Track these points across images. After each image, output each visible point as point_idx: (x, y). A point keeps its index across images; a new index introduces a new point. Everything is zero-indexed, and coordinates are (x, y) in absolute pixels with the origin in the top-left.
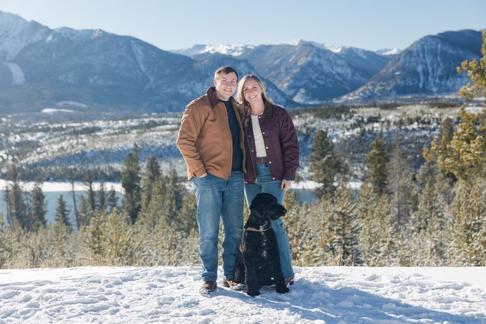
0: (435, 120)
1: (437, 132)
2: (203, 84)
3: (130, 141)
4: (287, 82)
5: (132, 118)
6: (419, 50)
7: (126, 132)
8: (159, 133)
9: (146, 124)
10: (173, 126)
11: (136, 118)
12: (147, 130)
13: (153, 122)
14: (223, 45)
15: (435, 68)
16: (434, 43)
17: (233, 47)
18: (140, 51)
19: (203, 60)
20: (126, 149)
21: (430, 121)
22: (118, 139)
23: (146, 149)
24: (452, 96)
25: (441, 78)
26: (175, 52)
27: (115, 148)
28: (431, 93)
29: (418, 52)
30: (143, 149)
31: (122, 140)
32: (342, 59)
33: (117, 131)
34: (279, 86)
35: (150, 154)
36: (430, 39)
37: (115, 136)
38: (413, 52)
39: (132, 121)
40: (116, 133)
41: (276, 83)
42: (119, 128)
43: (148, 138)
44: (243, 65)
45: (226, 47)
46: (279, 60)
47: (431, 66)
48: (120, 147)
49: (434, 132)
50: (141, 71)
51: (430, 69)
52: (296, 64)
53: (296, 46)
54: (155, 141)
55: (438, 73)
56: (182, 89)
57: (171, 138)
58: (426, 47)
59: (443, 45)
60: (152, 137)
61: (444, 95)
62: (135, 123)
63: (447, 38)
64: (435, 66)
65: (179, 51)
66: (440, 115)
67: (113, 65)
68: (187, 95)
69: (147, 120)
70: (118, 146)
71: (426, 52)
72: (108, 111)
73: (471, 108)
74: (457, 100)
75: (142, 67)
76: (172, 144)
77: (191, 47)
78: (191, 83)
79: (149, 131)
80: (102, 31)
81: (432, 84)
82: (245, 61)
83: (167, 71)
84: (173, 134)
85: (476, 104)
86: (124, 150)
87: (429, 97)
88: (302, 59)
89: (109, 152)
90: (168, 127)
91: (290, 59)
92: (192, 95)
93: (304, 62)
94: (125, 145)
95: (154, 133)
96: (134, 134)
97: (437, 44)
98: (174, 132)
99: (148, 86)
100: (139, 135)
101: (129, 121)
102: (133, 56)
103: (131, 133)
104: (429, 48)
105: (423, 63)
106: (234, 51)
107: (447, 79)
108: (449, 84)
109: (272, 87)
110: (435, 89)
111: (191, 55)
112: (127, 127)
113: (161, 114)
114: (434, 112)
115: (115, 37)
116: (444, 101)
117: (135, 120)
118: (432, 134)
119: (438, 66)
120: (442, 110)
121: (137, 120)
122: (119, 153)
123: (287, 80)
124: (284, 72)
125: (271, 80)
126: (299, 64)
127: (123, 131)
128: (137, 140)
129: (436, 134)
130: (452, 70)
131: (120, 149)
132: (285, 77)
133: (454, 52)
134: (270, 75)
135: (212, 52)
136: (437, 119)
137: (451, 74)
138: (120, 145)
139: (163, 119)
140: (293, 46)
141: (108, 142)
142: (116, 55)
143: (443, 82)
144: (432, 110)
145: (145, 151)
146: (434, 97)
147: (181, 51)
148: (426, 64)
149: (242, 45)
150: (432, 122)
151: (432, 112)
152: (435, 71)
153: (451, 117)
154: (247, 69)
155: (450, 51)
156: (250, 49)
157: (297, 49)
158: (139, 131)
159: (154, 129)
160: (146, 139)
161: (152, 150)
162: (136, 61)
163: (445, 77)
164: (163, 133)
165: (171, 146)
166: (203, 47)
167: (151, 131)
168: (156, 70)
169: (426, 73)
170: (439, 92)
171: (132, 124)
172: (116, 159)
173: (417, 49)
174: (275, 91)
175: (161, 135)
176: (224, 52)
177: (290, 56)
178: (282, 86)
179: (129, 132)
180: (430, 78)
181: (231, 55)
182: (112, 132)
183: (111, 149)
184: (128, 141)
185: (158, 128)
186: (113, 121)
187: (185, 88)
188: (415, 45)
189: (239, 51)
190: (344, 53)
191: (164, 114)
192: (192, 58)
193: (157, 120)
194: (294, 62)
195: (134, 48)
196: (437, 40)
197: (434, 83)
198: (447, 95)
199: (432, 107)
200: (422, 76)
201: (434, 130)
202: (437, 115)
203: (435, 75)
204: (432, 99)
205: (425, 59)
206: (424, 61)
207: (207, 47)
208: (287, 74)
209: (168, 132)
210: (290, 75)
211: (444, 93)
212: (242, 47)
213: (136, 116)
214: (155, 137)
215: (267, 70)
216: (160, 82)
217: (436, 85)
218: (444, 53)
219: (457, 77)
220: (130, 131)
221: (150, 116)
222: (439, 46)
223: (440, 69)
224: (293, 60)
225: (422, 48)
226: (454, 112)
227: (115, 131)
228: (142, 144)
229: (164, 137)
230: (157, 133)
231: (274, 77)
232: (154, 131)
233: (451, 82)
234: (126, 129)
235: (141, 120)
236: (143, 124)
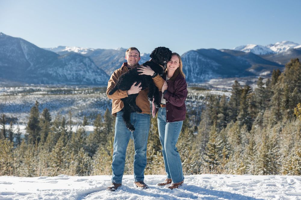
0: (194, 97)
1: (195, 103)
2: (63, 69)
3: (17, 100)
4: (112, 71)
5: (19, 87)
6: (187, 58)
7: (15, 94)
8: (36, 96)
9: (27, 91)
10: (44, 92)
11: (21, 86)
12: (28, 94)
13: (32, 89)
14: (76, 47)
15: (195, 68)
16: (194, 54)
17: (82, 49)
18: (25, 47)
19: (64, 55)
20: (14, 104)
21: (192, 97)
22: (10, 98)
23: (27, 105)
24: (203, 84)
25: (198, 74)
26: (47, 50)
27: (8, 103)
28: (192, 82)
29: (186, 59)
30: (25, 105)
31: (12, 99)
32: (144, 60)
33: (9, 93)
34: (108, 73)
35: (29, 108)
36: (192, 52)
37: (8, 97)
38: (183, 58)
39: (19, 88)
40: (9, 95)
41: (106, 71)
42: (10, 92)
43: (29, 98)
44: (87, 59)
45: (77, 49)
46: (108, 58)
47: (192, 67)
48: (10, 103)
49: (194, 103)
50: (25, 59)
51: (192, 68)
52: (118, 61)
53: (118, 51)
54: (33, 100)
55: (196, 71)
56: (50, 71)
57: (43, 99)
58: (190, 57)
59: (199, 56)
60: (31, 99)
61: (199, 83)
62: (20, 89)
63: (201, 52)
64: (195, 67)
65: (49, 49)
66: (197, 94)
67: (8, 54)
68: (53, 75)
69: (28, 88)
70: (10, 102)
71: (190, 59)
72: (3, 82)
73: (213, 91)
74: (205, 86)
75: (26, 57)
76: (43, 103)
77: (57, 47)
78: (56, 68)
79: (29, 94)
80: (3, 34)
81: (193, 77)
82: (89, 57)
83: (42, 60)
84: (44, 97)
85: (216, 89)
86: (13, 105)
87: (191, 84)
88: (121, 58)
89: (3, 106)
90: (41, 93)
91: (114, 58)
92: (56, 75)
93: (123, 60)
94: (14, 102)
95: (33, 96)
96: (20, 96)
97: (196, 55)
98: (45, 96)
99: (29, 68)
100: (23, 97)
101: (17, 88)
102: (21, 50)
103: (18, 95)
104: (192, 57)
105: (188, 65)
106: (82, 51)
107: (201, 74)
108: (202, 78)
109: (103, 73)
110: (194, 80)
111: (57, 51)
112: (15, 91)
113: (36, 85)
114: (194, 92)
115: (10, 38)
116: (199, 87)
117: (21, 88)
118: (192, 104)
119: (196, 67)
120: (198, 92)
121: (22, 87)
122: (10, 106)
123: (112, 70)
124: (110, 65)
125: (103, 69)
126: (120, 61)
127: (13, 93)
128: (22, 99)
129: (195, 105)
130: (204, 70)
131: (10, 104)
132: (111, 68)
133: (205, 60)
134: (102, 66)
135: (69, 51)
136: (196, 96)
137: (203, 72)
138: (11, 102)
139: (38, 88)
140: (116, 51)
141: (3, 100)
142: (10, 49)
143: (199, 76)
144: (193, 91)
145: (26, 107)
146: (193, 84)
147: (51, 49)
148: (190, 66)
149: (87, 48)
150: (192, 98)
151: (193, 92)
152: (195, 70)
153: (203, 96)
154: (89, 62)
155: (203, 59)
156: (92, 51)
157: (119, 52)
158: (23, 94)
159: (33, 93)
160: (27, 99)
161: (31, 106)
162: (23, 53)
163: (200, 73)
164: (38, 96)
165: (42, 104)
166: (64, 47)
167: (30, 94)
168: (34, 59)
169: (190, 71)
170: (196, 82)
171: (19, 90)
172: (8, 110)
173: (186, 57)
174: (105, 76)
175: (37, 97)
176: (76, 51)
177: (114, 56)
178: (109, 73)
179: (16, 95)
180: (192, 73)
181: (81, 54)
182: (6, 94)
183: (5, 104)
184: (16, 100)
185: (35, 93)
186: (7, 87)
187: (53, 70)
188: (184, 55)
189: (85, 52)
190: (145, 56)
191: (38, 85)
192: (57, 53)
193: (34, 88)
194: (117, 60)
195: (22, 45)
196: (196, 53)
197: (194, 76)
198: (201, 83)
199: (193, 90)
200: (187, 72)
201: (194, 102)
202: (195, 94)
203: (194, 72)
204: (192, 85)
205: (189, 63)
206: (189, 64)
207: (66, 48)
208: (113, 66)
209: (41, 96)
210: (114, 67)
211: (199, 82)
212: (87, 49)
213: (21, 85)
214: (33, 98)
215: (101, 63)
216: (37, 66)
217: (195, 78)
218: (200, 60)
219: (206, 74)
220: (18, 94)
221: (31, 86)
222: (197, 57)
223: (197, 69)
224: (116, 58)
225: (188, 57)
226: (204, 93)
227: (8, 94)
228: (25, 102)
229: (38, 98)
230: (34, 96)
231: (105, 68)
232: (32, 95)
233: (203, 76)
234: (15, 93)
235: (25, 88)
236: (26, 90)
